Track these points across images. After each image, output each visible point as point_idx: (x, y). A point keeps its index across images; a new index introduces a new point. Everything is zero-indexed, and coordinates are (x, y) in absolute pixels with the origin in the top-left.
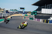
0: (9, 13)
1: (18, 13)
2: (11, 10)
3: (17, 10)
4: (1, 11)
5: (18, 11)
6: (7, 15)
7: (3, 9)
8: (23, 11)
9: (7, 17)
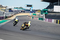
0: (13, 11)
1: (24, 12)
2: (15, 8)
3: (22, 8)
4: (3, 10)
5: (24, 10)
6: (10, 14)
7: (5, 7)
8: (30, 9)
9: (10, 17)
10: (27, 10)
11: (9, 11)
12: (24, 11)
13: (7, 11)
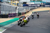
2: (31, 1)
3: (42, 1)
5: (44, 3)
6: (25, 10)
9: (25, 13)
10: (48, 3)
11: (23, 6)
12: (44, 5)
13: (20, 6)
